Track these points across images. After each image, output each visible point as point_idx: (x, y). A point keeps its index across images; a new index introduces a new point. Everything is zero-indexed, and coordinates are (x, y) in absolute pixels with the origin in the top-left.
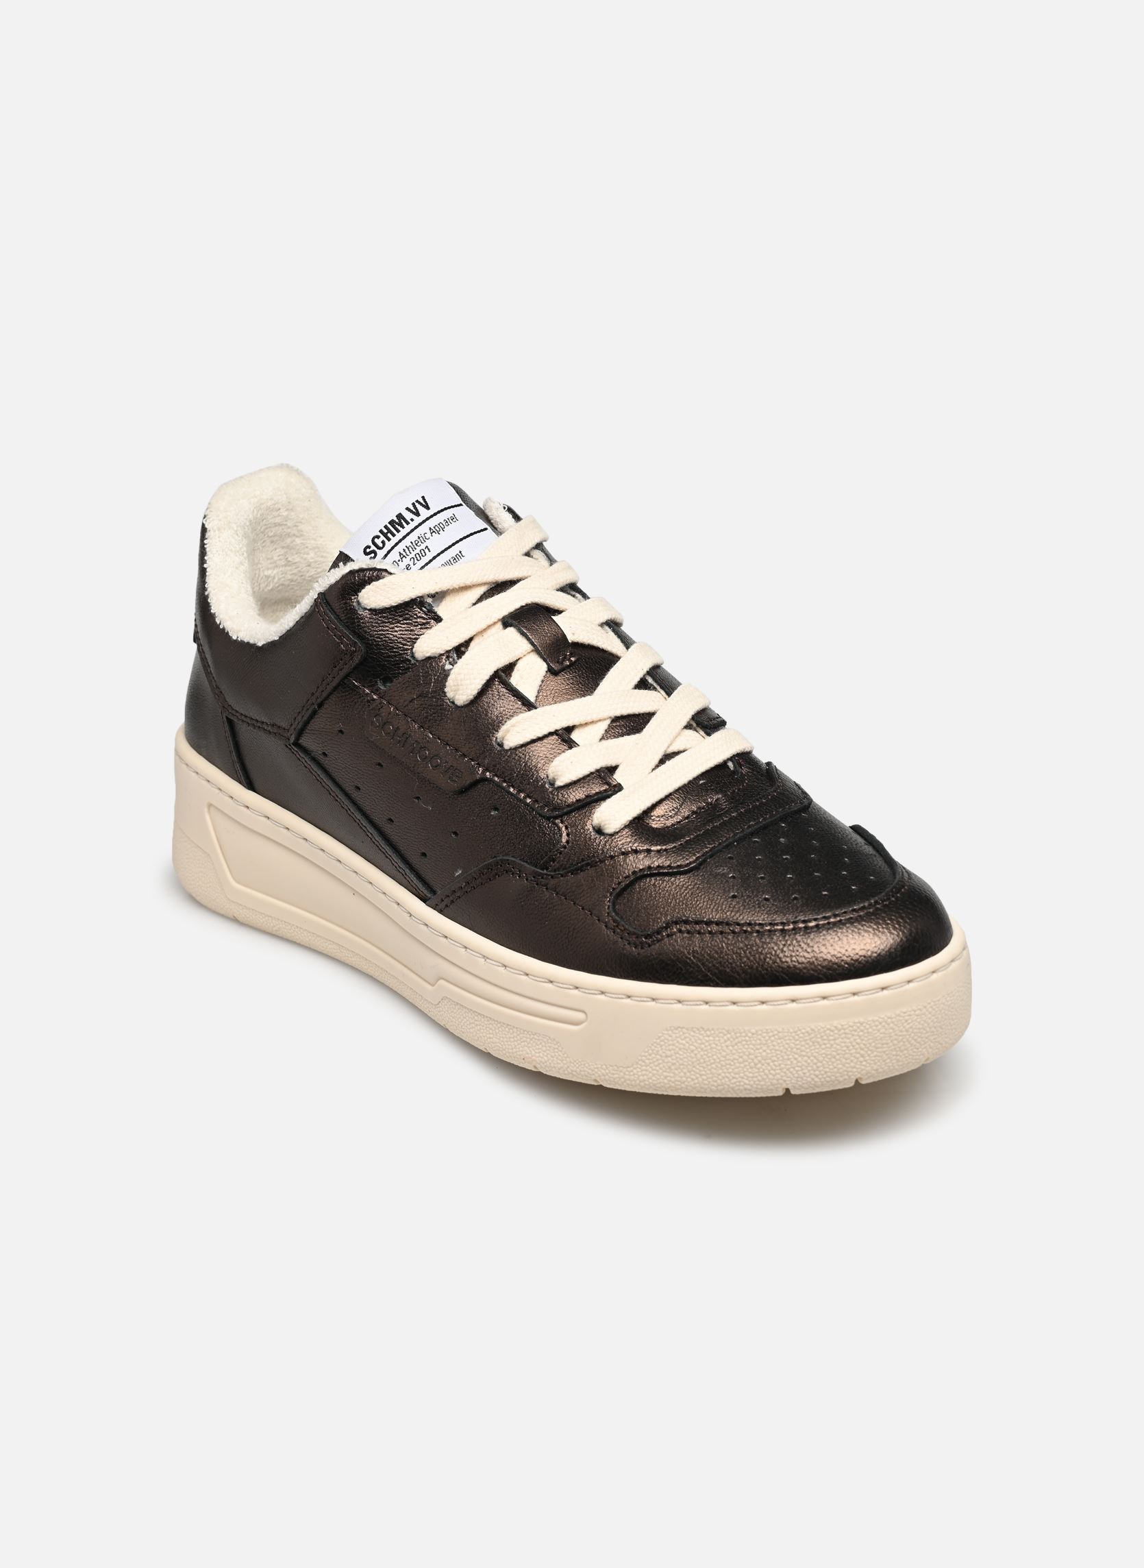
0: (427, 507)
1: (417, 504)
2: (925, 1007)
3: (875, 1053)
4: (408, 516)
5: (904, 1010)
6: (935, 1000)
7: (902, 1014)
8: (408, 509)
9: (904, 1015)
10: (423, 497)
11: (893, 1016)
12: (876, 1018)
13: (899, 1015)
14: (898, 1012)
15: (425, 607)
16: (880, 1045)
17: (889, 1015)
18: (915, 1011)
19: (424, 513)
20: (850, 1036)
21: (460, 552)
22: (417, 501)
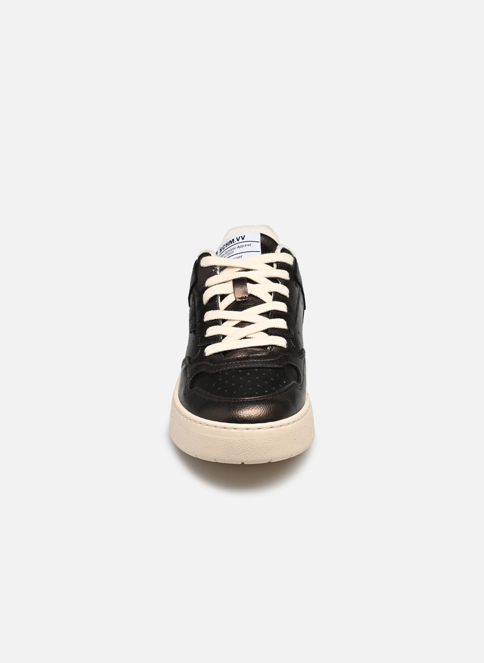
0: (243, 239)
1: (241, 238)
2: (239, 440)
3: (219, 451)
4: (235, 240)
5: (230, 439)
6: (245, 439)
7: (229, 440)
8: (237, 238)
9: (230, 440)
10: (244, 236)
11: (226, 439)
12: (220, 438)
13: (228, 440)
14: (228, 438)
15: (214, 270)
16: (221, 449)
17: (224, 438)
18: (235, 440)
19: (241, 240)
20: (211, 442)
21: (241, 256)
22: (242, 237)
